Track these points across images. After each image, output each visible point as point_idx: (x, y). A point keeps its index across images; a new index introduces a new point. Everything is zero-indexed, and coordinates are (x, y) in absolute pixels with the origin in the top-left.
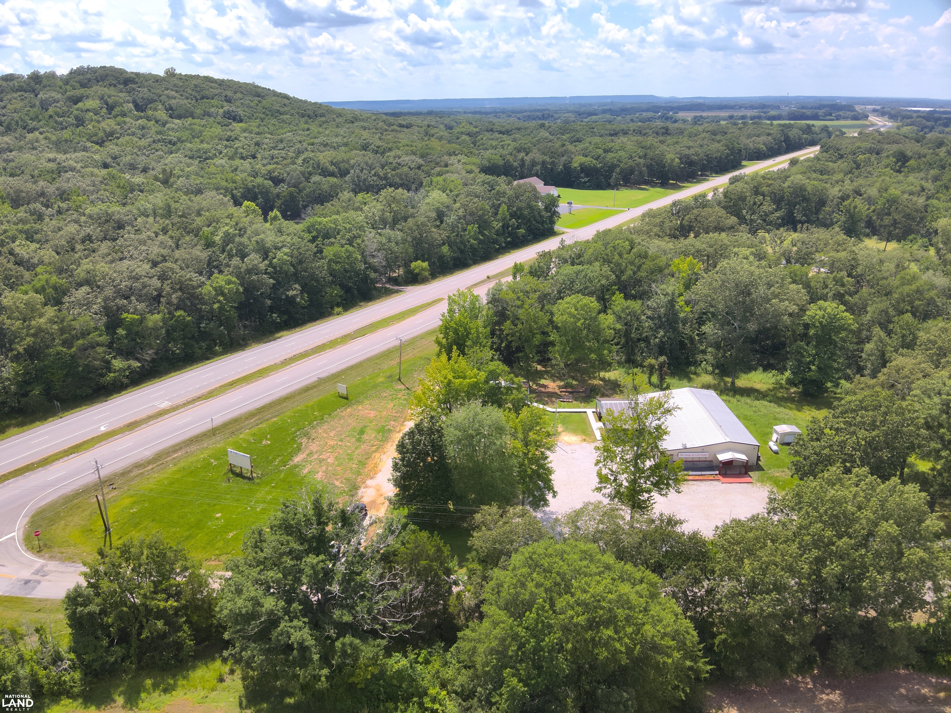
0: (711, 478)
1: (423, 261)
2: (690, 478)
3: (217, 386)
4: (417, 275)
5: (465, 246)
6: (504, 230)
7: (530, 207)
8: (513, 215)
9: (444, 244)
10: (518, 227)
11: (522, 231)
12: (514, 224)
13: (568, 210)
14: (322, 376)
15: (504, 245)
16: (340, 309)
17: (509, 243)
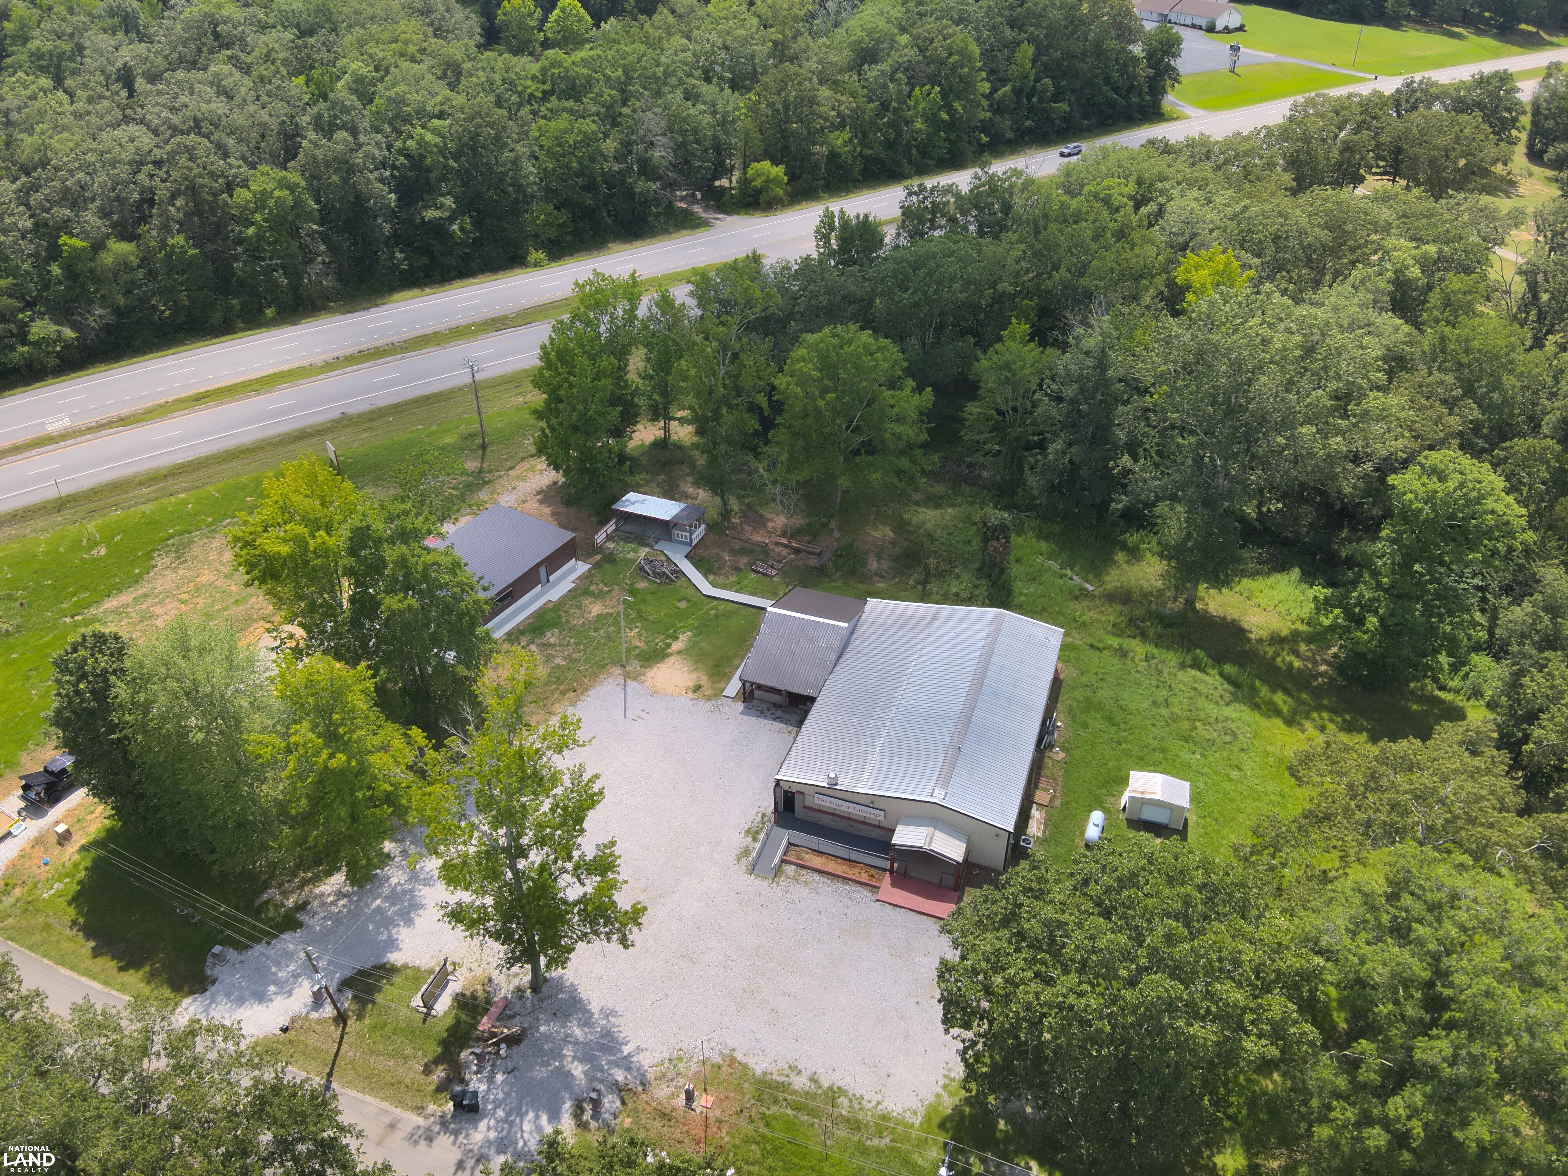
0: (864, 877)
1: (776, 163)
2: (817, 861)
3: (170, 399)
4: (758, 192)
5: (899, 134)
6: (1019, 103)
7: (1099, 52)
8: (1047, 70)
9: (841, 126)
10: (1056, 98)
11: (1064, 107)
12: (1046, 91)
13: (1228, 64)
14: (352, 410)
15: (1009, 135)
16: (540, 255)
17: (1030, 130)
